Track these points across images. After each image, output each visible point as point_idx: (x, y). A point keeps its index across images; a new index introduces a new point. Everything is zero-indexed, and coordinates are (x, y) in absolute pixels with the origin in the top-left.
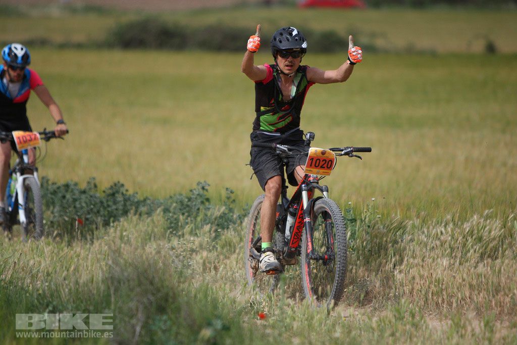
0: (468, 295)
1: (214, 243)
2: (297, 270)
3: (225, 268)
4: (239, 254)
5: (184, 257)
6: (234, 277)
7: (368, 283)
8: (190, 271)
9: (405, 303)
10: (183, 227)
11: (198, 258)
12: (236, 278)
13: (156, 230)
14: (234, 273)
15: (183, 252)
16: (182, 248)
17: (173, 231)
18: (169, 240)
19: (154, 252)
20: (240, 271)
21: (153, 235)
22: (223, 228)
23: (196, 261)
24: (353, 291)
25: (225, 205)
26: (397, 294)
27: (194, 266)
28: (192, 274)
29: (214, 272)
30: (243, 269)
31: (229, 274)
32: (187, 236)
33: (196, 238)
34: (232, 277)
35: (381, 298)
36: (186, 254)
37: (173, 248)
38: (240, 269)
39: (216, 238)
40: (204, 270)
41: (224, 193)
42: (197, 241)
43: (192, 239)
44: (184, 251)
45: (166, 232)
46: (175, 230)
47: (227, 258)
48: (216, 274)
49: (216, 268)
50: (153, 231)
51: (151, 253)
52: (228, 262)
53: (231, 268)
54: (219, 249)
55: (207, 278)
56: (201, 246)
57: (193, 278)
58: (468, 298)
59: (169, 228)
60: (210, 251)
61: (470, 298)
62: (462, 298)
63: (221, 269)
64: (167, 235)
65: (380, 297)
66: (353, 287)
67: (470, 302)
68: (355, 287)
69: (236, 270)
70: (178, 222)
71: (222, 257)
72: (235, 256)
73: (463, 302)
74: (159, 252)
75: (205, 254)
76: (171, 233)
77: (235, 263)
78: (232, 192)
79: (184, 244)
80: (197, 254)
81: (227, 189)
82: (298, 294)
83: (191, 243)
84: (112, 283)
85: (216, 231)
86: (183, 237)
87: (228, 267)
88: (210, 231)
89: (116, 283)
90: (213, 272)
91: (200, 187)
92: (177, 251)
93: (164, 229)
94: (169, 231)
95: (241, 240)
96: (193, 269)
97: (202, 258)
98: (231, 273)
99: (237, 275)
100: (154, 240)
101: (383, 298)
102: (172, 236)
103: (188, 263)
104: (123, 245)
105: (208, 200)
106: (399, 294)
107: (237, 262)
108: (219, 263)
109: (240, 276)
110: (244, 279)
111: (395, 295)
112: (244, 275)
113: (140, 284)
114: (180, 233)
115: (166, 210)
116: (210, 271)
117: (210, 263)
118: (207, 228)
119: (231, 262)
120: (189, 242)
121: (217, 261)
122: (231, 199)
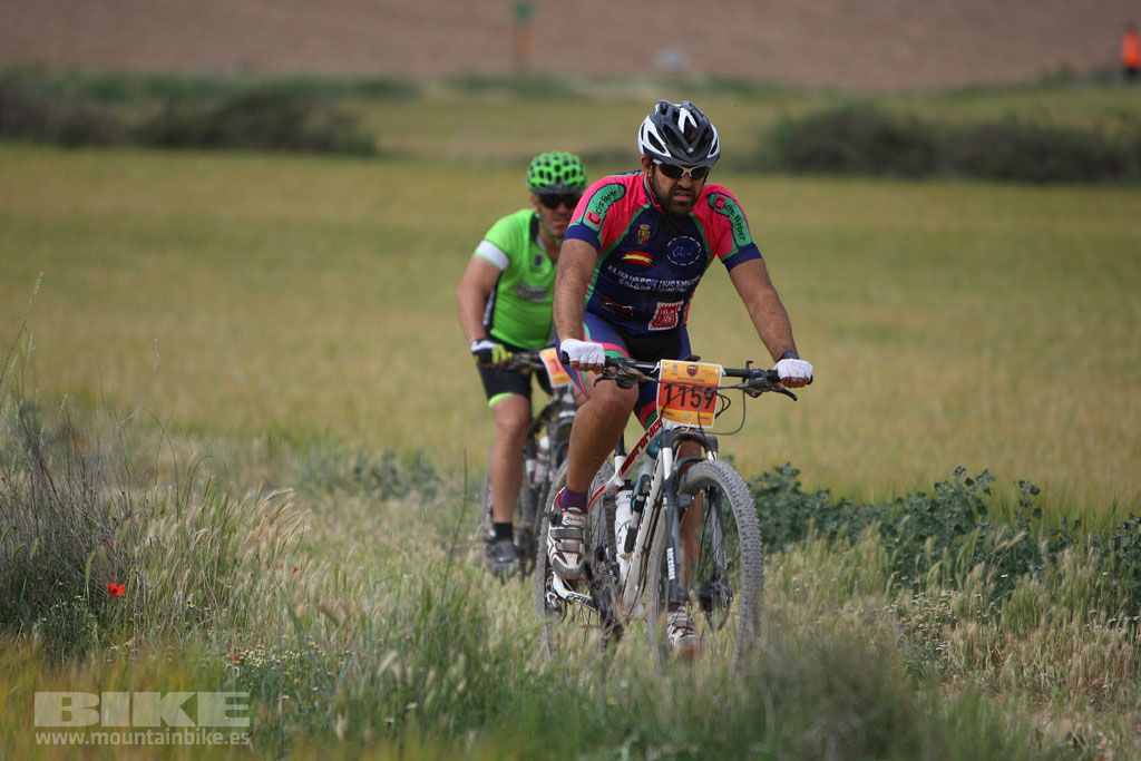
1: (992, 603)
3: (1016, 660)
4: (1047, 630)
5: (925, 634)
6: (1037, 680)
8: (938, 666)
10: (923, 569)
11: (957, 635)
12: (1040, 683)
13: (864, 572)
14: (1036, 671)
15: (921, 622)
16: (921, 613)
17: (901, 575)
18: (893, 595)
19: (858, 622)
20: (1050, 668)
21: (856, 582)
22: (1013, 572)
23: (952, 643)
27: (947, 654)
28: (942, 671)
29: (992, 668)
30: (1057, 663)
31: (1025, 674)
32: (932, 588)
33: (952, 593)
34: (1033, 681)
36: (931, 628)
37: (901, 613)
38: (1051, 662)
39: (997, 592)
40: (970, 663)
41: (1013, 495)
42: (956, 598)
43: (943, 593)
44: (927, 619)
45: (888, 577)
46: (906, 573)
47: (1024, 637)
48: (997, 673)
49: (996, 660)
50: (856, 575)
51: (852, 622)
52: (1024, 646)
53: (1030, 661)
54: (1003, 619)
55: (977, 681)
56: (963, 611)
57: (945, 680)
59: (894, 570)
60: (985, 622)
63: (1008, 661)
64: (889, 583)
69: (1041, 666)
70: (913, 557)
71: (1009, 636)
72: (1039, 633)
74: (869, 622)
75: (972, 627)
76: (897, 579)
77: (1039, 649)
78: (1035, 491)
79: (926, 604)
80: (953, 627)
81: (1021, 483)
83: (941, 602)
84: (768, 685)
85: (997, 578)
86: (924, 589)
87: (1023, 658)
88: (984, 577)
89: (775, 686)
90: (990, 669)
91: (962, 479)
92: (910, 620)
93: (884, 570)
94: (893, 576)
95: (1054, 599)
96: (946, 660)
97: (964, 637)
98: (1031, 669)
99: (1042, 674)
100: (860, 593)
102: (900, 587)
103: (934, 646)
104: (790, 604)
105: (982, 509)
107: (1043, 647)
108: (1002, 647)
109: (1050, 679)
110: (1059, 685)
112: (1058, 675)
113: (830, 690)
114: (917, 580)
115: (888, 530)
116: (984, 666)
117: (984, 648)
118: (978, 569)
119: (1031, 647)
120: (936, 599)
121: (998, 644)
122: (1031, 506)
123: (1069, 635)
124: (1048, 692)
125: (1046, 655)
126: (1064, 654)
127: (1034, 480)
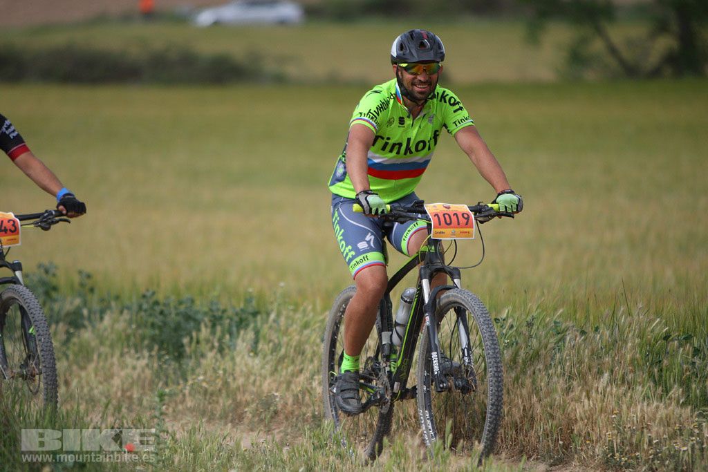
0: (412, 413)
2: (178, 384)
3: (79, 382)
4: (98, 362)
6: (92, 394)
7: (277, 399)
9: (328, 426)
12: (94, 396)
14: (92, 389)
24: (257, 410)
25: (80, 295)
26: (316, 413)
30: (105, 384)
34: (90, 395)
35: (294, 420)
38: (101, 383)
41: (76, 279)
47: (83, 368)
52: (83, 374)
53: (88, 383)
54: (71, 357)
58: (413, 417)
61: (415, 417)
62: (405, 418)
63: (74, 383)
65: (293, 418)
66: (257, 406)
67: (416, 422)
68: (259, 406)
69: (95, 385)
71: (75, 368)
72: (91, 367)
73: (406, 423)
77: (93, 375)
78: (89, 276)
82: (179, 416)
85: (67, 332)
87: (84, 382)
91: (42, 271)
95: (102, 343)
99: (96, 392)
101: (297, 419)
105: (55, 289)
106: (319, 413)
107: (96, 375)
108: (70, 375)
111: (314, 416)
119: (88, 375)
121: (68, 374)
122: (87, 286)
123: (112, 365)
124: (99, 401)
125: (98, 378)
126: (108, 378)
127: (88, 268)
